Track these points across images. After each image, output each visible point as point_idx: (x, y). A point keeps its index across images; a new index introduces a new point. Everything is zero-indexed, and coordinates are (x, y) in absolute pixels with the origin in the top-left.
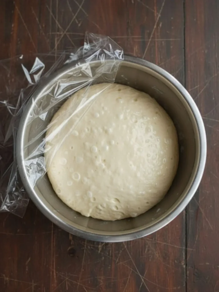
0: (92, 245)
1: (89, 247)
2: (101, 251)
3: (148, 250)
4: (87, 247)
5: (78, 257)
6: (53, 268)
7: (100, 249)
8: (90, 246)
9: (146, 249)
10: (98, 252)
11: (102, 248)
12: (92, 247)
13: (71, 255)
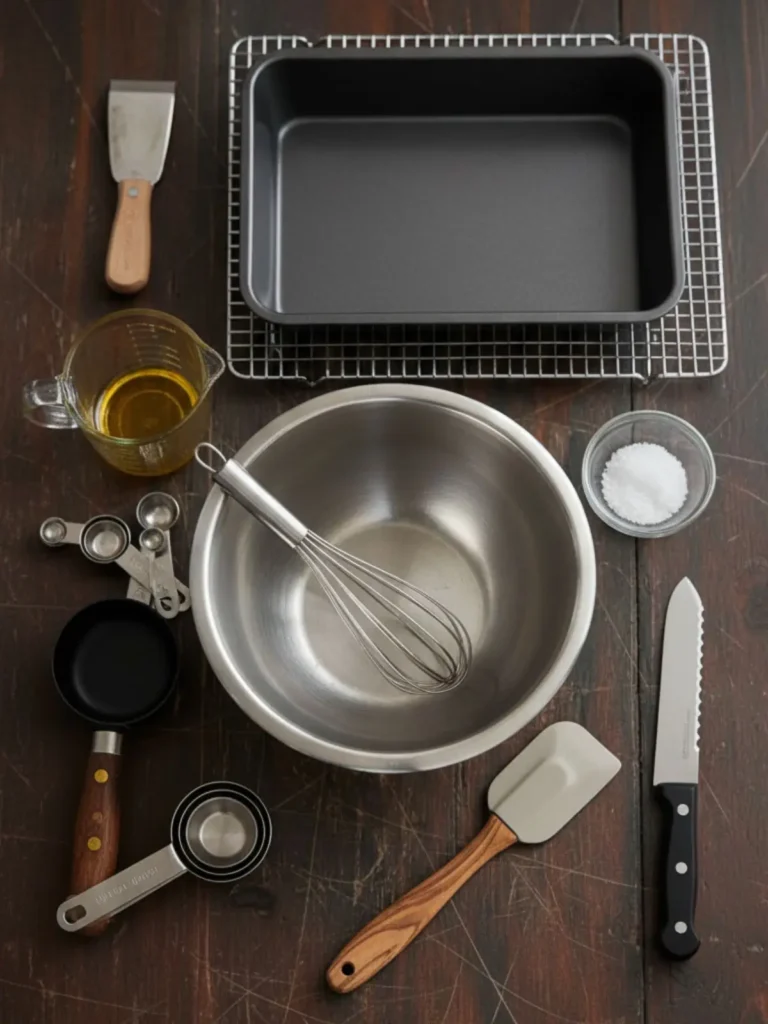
0: (330, 880)
1: (321, 886)
2: (359, 900)
3: (518, 896)
4: (315, 886)
5: (284, 919)
6: (202, 958)
7: (358, 892)
8: (326, 884)
9: (512, 892)
10: (351, 902)
11: (365, 890)
12: (330, 887)
13: (262, 913)
